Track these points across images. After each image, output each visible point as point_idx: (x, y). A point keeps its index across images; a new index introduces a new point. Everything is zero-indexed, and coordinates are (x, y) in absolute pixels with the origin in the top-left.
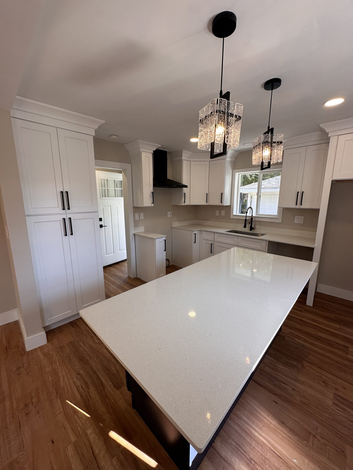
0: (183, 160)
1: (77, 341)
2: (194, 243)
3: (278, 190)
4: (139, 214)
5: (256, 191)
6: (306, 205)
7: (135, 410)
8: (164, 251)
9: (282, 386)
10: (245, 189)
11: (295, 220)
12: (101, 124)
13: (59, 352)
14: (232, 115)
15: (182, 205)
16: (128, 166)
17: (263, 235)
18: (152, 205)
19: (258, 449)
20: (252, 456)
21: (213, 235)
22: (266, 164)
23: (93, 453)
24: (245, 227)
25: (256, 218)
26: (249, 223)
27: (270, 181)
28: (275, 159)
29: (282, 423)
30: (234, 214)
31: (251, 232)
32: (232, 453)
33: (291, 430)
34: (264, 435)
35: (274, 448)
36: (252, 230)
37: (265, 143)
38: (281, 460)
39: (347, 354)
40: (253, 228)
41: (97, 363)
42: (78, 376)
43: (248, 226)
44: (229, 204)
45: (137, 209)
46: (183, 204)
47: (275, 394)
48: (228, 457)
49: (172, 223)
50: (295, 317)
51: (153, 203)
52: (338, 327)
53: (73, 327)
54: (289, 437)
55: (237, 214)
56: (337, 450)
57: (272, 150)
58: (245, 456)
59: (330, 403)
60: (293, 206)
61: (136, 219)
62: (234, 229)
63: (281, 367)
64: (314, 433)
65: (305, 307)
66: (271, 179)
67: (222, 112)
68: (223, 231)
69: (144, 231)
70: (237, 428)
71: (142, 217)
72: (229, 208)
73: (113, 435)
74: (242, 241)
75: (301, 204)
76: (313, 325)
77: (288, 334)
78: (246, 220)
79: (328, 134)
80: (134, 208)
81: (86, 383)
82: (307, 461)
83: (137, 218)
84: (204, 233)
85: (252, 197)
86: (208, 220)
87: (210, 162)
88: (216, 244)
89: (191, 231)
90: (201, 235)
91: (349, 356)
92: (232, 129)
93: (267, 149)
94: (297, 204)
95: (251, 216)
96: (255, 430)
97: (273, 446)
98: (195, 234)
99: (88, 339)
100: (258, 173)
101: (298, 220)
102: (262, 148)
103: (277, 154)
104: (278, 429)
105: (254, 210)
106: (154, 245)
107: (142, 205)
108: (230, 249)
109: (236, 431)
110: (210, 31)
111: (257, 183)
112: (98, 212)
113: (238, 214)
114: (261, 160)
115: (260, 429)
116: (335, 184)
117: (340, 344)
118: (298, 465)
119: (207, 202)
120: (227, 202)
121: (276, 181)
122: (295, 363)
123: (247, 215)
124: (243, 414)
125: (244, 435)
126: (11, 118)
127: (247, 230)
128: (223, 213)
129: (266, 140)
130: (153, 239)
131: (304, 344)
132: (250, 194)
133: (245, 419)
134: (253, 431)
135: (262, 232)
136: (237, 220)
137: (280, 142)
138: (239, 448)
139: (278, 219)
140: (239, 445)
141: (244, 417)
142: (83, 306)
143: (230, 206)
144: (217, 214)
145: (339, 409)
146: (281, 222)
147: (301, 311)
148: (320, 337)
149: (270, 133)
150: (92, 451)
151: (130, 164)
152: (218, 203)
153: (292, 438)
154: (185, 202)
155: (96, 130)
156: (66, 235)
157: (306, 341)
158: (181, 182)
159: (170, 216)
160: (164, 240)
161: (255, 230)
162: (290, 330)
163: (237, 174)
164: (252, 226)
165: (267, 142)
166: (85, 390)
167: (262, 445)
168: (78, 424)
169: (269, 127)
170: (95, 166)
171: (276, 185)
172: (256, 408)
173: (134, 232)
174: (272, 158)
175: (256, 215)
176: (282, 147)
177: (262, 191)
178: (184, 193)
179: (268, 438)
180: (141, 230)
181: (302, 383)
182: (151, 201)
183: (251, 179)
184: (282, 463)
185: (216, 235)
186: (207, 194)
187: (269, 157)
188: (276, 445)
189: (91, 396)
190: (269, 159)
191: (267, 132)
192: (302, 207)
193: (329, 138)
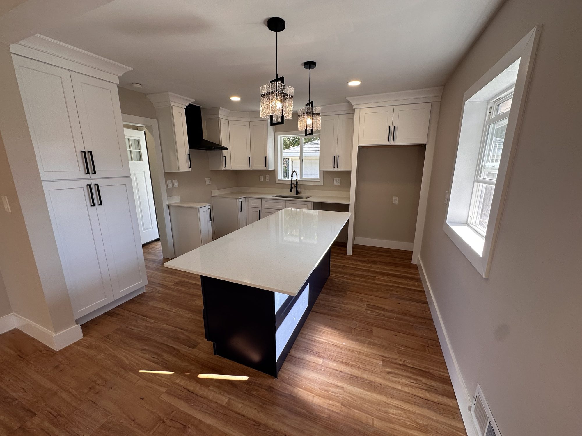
0: (220, 119)
1: (125, 327)
2: (241, 211)
3: (318, 155)
4: (172, 181)
5: (299, 155)
6: (341, 168)
7: (217, 355)
8: (210, 221)
9: (334, 309)
10: (287, 153)
11: (334, 183)
12: (126, 71)
13: (105, 341)
14: (287, 95)
15: (222, 170)
16: (154, 122)
17: (307, 198)
18: (189, 169)
19: (320, 346)
20: (316, 350)
21: (260, 201)
22: (309, 131)
23: (188, 391)
24: (291, 191)
25: (301, 182)
26: (295, 187)
27: (309, 146)
28: (316, 127)
29: (335, 329)
30: (279, 178)
31: (297, 196)
32: (303, 353)
33: (341, 330)
34: (323, 338)
35: (331, 342)
36: (298, 194)
37: (308, 113)
38: (336, 346)
39: (375, 280)
40: (299, 192)
41: (162, 337)
42: (144, 352)
43: (294, 190)
44: (273, 169)
45: (169, 175)
46: (224, 169)
47: (329, 315)
48: (301, 356)
49: (211, 192)
50: (339, 265)
51: (191, 167)
52: (369, 265)
53: (112, 316)
54: (339, 334)
55: (281, 179)
56: (368, 331)
57: (313, 120)
58: (312, 352)
59: (364, 310)
60: (331, 168)
61: (168, 188)
62: (280, 195)
63: (331, 298)
64: (355, 328)
65: (346, 256)
66: (309, 143)
67: (280, 92)
68: (271, 197)
69: (180, 201)
70: (305, 340)
71: (176, 184)
72: (273, 173)
73: (202, 376)
74: (290, 204)
75: (338, 167)
76: (353, 267)
77: (335, 277)
78: (292, 184)
79: (353, 106)
80: (166, 174)
81: (156, 354)
82: (351, 342)
83: (170, 185)
84: (250, 200)
85: (292, 162)
86: (252, 187)
87: (250, 122)
88: (264, 211)
89: (236, 198)
90: (247, 202)
91: (375, 282)
92: (287, 105)
93: (310, 119)
94: (334, 167)
95: (296, 180)
96: (318, 337)
97: (330, 342)
98: (241, 201)
99: (138, 322)
100: (299, 137)
101: (337, 182)
102: (305, 117)
103: (317, 123)
104: (333, 332)
105: (298, 173)
106: (197, 215)
107: (178, 170)
108: (281, 210)
109: (304, 342)
110: (265, 25)
111: (299, 146)
112: (129, 177)
113: (283, 179)
114: (306, 127)
115: (321, 336)
116: (362, 149)
117: (370, 276)
118: (346, 345)
119: (250, 167)
120: (271, 167)
121: (314, 145)
122: (341, 294)
123: (292, 179)
124: (308, 332)
125: (310, 342)
126: (11, 54)
127: (293, 194)
128: (268, 178)
129: (308, 111)
130: (196, 208)
131: (347, 281)
132: (290, 159)
133: (310, 334)
134: (316, 339)
135: (307, 195)
136: (282, 185)
137: (319, 114)
138: (308, 350)
139: (320, 181)
140: (307, 348)
141: (308, 333)
142: (121, 291)
143: (275, 170)
144: (262, 180)
145: (370, 311)
146: (323, 185)
147: (344, 260)
148: (357, 274)
149: (311, 105)
150: (187, 390)
151: (157, 120)
152: (262, 167)
153: (342, 334)
154: (226, 167)
155: (120, 78)
156: (94, 205)
157: (348, 279)
158: (220, 143)
159: (209, 184)
160: (209, 209)
161: (301, 194)
162: (336, 274)
163: (279, 137)
164: (298, 190)
165: (309, 113)
166: (158, 358)
167: (323, 343)
168: (163, 380)
169: (309, 100)
170: (123, 121)
171: (315, 150)
172: (317, 326)
173: (167, 203)
174: (314, 126)
175: (300, 179)
176: (321, 118)
177: (304, 155)
178: (224, 157)
179: (327, 339)
180: (176, 200)
181: (347, 304)
182: (187, 165)
183: (289, 143)
184: (336, 347)
185: (263, 201)
186: (249, 157)
187: (312, 126)
188: (332, 340)
189: (167, 360)
190: (312, 127)
191: (309, 104)
192: (339, 169)
193: (354, 110)
